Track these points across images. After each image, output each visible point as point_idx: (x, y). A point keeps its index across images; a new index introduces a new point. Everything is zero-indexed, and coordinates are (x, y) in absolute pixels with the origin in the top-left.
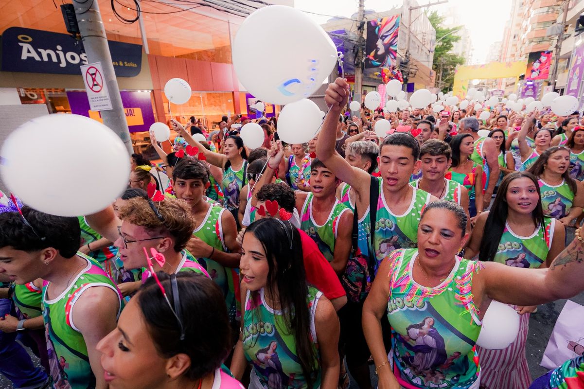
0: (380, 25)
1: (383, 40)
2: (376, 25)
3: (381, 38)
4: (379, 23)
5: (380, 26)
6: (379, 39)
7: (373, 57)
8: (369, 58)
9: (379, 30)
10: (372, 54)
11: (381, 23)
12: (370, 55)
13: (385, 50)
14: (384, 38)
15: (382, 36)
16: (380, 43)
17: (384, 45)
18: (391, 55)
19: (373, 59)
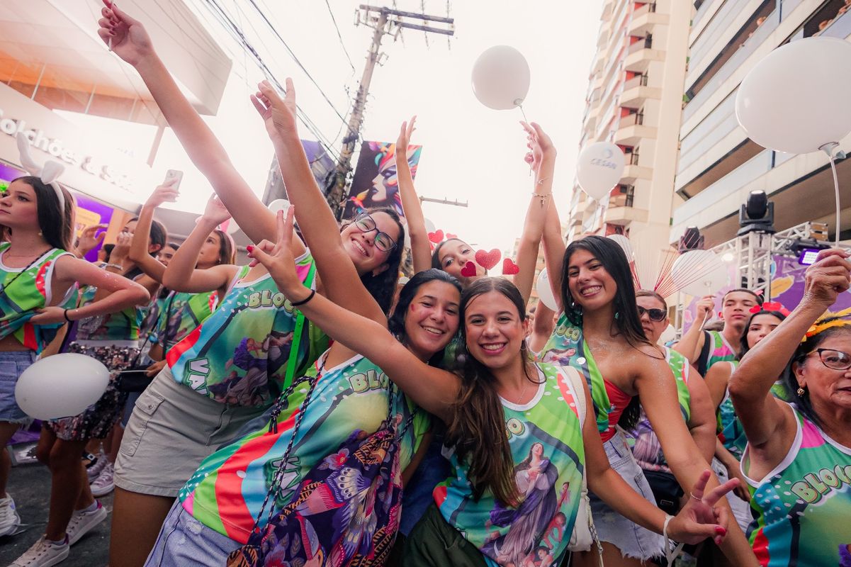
0: (386, 152)
1: (387, 178)
2: (378, 151)
3: (384, 173)
4: (383, 148)
5: (385, 154)
6: (380, 175)
7: (362, 201)
8: (353, 202)
9: (382, 160)
10: (362, 195)
11: (387, 150)
12: (356, 196)
13: (387, 195)
14: (388, 174)
15: (386, 171)
16: (379, 181)
17: (388, 186)
18: (397, 206)
19: (362, 206)
